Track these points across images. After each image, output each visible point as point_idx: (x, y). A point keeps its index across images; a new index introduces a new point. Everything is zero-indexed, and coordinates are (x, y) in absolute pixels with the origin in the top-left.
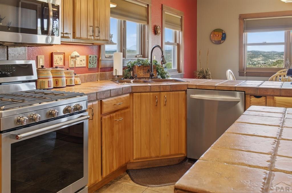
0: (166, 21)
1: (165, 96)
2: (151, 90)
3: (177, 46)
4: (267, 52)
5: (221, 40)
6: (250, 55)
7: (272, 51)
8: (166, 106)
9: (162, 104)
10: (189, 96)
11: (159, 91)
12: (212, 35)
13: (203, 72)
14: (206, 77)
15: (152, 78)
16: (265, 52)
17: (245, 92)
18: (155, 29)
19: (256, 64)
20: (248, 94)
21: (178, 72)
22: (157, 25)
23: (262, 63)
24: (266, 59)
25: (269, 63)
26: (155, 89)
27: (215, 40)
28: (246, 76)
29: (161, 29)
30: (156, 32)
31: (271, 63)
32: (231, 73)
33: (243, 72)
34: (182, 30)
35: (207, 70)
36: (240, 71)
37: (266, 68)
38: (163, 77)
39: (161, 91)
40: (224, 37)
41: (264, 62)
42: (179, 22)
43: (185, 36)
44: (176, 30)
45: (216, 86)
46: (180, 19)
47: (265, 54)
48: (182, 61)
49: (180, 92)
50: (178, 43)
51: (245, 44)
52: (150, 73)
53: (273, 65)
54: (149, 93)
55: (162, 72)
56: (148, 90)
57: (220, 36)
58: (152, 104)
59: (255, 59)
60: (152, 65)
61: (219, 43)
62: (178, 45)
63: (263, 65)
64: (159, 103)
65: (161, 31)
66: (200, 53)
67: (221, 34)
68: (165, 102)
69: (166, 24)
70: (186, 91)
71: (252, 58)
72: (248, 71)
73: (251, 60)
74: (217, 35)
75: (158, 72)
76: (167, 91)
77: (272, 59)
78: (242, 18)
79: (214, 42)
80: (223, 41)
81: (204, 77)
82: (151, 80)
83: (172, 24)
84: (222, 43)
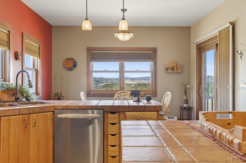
0: (26, 48)
1: (34, 118)
2: (20, 113)
3: (35, 71)
4: (98, 78)
5: (72, 67)
7: (102, 77)
8: (35, 127)
9: (31, 125)
10: (57, 116)
11: (28, 113)
12: (65, 63)
13: (58, 94)
14: (60, 99)
15: (17, 101)
16: (97, 78)
17: (103, 109)
18: (16, 55)
20: (106, 111)
21: (36, 95)
22: (18, 51)
23: (95, 86)
24: (97, 83)
25: (100, 86)
26: (24, 112)
27: (68, 67)
29: (21, 55)
30: (17, 57)
31: (101, 86)
32: (84, 95)
33: (90, 94)
34: (40, 57)
35: (61, 92)
36: (88, 93)
37: (97, 90)
38: (28, 100)
39: (30, 113)
40: (75, 65)
41: (96, 86)
42: (37, 51)
43: (42, 63)
44: (34, 57)
45: (80, 106)
46: (38, 47)
47: (97, 79)
48: (40, 85)
49: (48, 113)
50: (36, 68)
51: (91, 71)
52: (16, 96)
53: (103, 88)
54: (18, 116)
55: (27, 95)
56: (17, 113)
57: (72, 64)
58: (21, 126)
60: (17, 88)
61: (70, 69)
62: (37, 71)
63: (95, 88)
64: (28, 125)
65: (21, 57)
66: (55, 78)
67: (72, 62)
68: (34, 123)
69: (26, 51)
70: (53, 112)
72: (94, 93)
74: (70, 63)
75: (23, 95)
76: (36, 112)
77: (101, 83)
78: (89, 50)
79: (67, 69)
80: (74, 68)
81: (59, 99)
82: (16, 103)
83: (31, 51)
84: (73, 70)
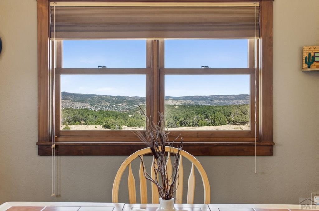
6: (115, 100)
7: (137, 97)
16: (129, 97)
19: (121, 110)
23: (127, 108)
24: (129, 104)
25: (133, 108)
28: (57, 154)
31: (135, 108)
33: (47, 145)
36: (41, 143)
47: (129, 99)
53: (137, 110)
59: (120, 104)
63: (127, 110)
71: (117, 103)
73: (116, 106)
77: (135, 104)
